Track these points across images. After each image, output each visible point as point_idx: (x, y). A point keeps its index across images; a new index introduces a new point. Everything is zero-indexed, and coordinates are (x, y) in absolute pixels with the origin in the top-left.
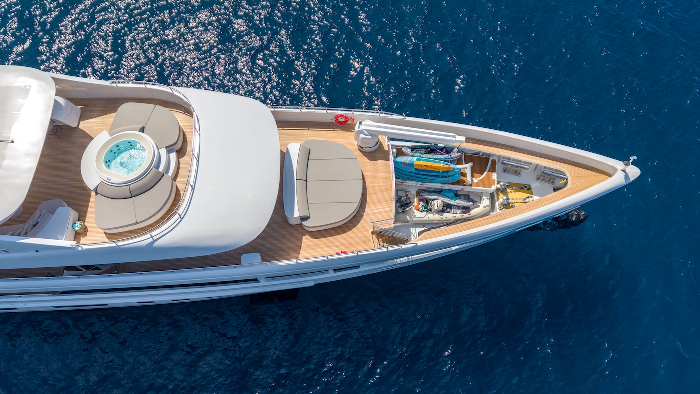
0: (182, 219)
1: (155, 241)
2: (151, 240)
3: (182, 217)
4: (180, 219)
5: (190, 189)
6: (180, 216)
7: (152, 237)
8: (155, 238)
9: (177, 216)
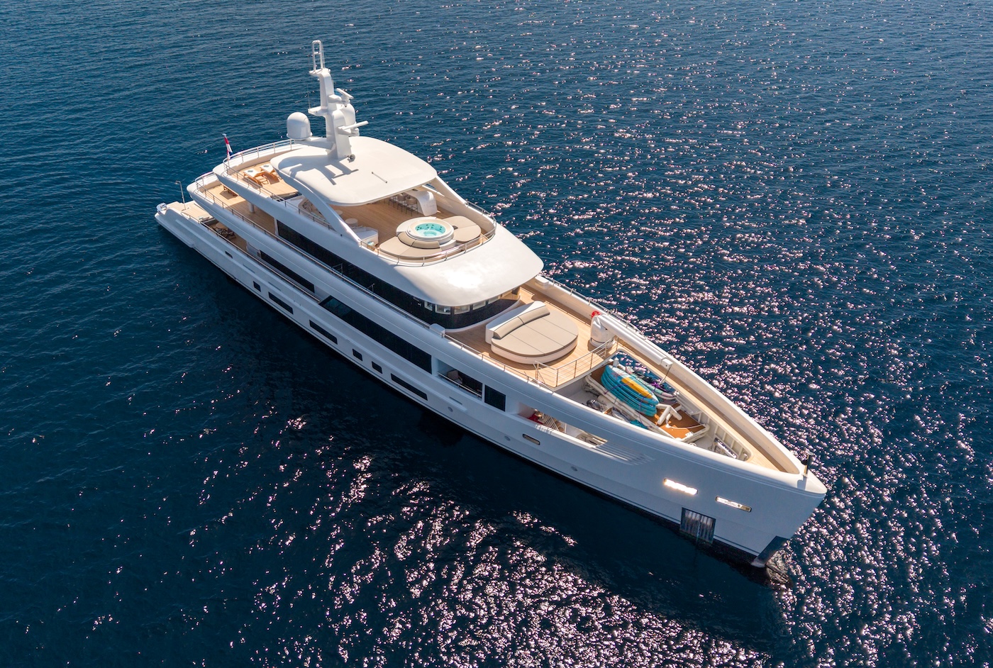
5: (443, 259)
6: (423, 265)
7: (398, 263)
9: (421, 263)
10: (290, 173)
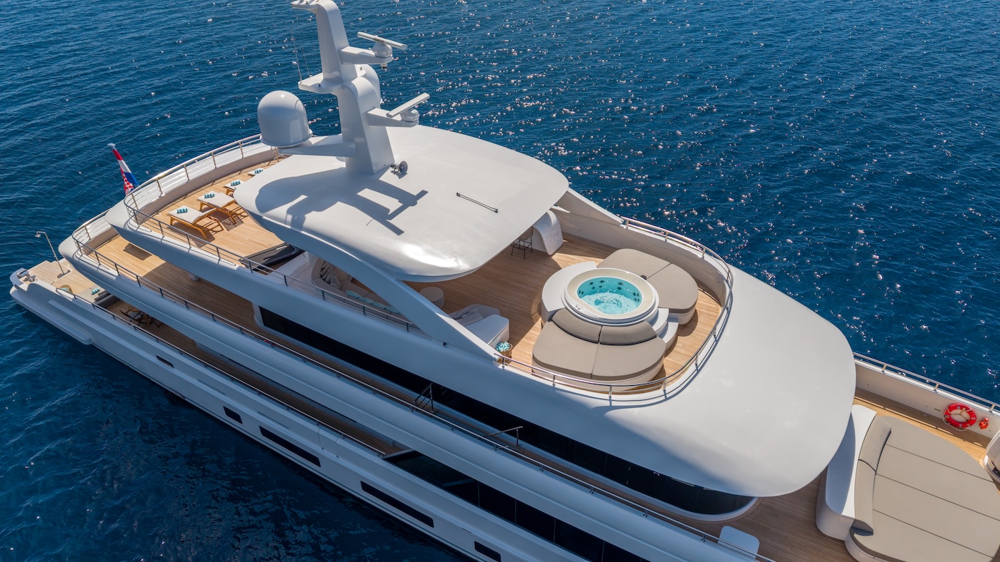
0: (667, 399)
1: (611, 408)
2: (607, 403)
3: (668, 396)
4: (663, 398)
5: (692, 368)
6: (665, 394)
7: (610, 400)
8: (614, 404)
9: (660, 392)
10: (290, 218)
